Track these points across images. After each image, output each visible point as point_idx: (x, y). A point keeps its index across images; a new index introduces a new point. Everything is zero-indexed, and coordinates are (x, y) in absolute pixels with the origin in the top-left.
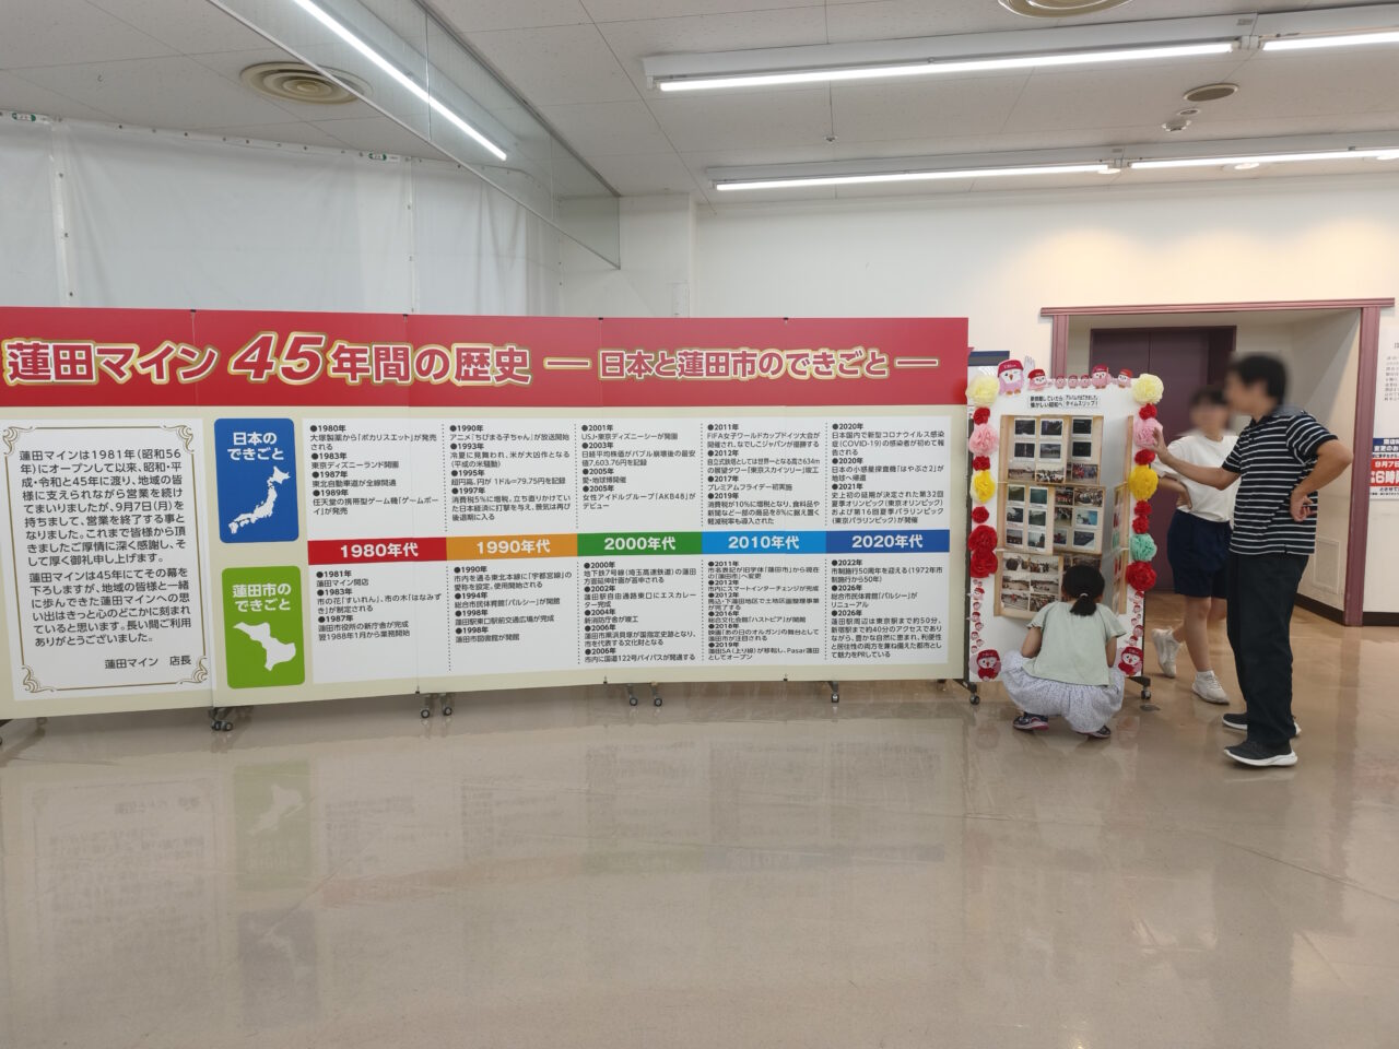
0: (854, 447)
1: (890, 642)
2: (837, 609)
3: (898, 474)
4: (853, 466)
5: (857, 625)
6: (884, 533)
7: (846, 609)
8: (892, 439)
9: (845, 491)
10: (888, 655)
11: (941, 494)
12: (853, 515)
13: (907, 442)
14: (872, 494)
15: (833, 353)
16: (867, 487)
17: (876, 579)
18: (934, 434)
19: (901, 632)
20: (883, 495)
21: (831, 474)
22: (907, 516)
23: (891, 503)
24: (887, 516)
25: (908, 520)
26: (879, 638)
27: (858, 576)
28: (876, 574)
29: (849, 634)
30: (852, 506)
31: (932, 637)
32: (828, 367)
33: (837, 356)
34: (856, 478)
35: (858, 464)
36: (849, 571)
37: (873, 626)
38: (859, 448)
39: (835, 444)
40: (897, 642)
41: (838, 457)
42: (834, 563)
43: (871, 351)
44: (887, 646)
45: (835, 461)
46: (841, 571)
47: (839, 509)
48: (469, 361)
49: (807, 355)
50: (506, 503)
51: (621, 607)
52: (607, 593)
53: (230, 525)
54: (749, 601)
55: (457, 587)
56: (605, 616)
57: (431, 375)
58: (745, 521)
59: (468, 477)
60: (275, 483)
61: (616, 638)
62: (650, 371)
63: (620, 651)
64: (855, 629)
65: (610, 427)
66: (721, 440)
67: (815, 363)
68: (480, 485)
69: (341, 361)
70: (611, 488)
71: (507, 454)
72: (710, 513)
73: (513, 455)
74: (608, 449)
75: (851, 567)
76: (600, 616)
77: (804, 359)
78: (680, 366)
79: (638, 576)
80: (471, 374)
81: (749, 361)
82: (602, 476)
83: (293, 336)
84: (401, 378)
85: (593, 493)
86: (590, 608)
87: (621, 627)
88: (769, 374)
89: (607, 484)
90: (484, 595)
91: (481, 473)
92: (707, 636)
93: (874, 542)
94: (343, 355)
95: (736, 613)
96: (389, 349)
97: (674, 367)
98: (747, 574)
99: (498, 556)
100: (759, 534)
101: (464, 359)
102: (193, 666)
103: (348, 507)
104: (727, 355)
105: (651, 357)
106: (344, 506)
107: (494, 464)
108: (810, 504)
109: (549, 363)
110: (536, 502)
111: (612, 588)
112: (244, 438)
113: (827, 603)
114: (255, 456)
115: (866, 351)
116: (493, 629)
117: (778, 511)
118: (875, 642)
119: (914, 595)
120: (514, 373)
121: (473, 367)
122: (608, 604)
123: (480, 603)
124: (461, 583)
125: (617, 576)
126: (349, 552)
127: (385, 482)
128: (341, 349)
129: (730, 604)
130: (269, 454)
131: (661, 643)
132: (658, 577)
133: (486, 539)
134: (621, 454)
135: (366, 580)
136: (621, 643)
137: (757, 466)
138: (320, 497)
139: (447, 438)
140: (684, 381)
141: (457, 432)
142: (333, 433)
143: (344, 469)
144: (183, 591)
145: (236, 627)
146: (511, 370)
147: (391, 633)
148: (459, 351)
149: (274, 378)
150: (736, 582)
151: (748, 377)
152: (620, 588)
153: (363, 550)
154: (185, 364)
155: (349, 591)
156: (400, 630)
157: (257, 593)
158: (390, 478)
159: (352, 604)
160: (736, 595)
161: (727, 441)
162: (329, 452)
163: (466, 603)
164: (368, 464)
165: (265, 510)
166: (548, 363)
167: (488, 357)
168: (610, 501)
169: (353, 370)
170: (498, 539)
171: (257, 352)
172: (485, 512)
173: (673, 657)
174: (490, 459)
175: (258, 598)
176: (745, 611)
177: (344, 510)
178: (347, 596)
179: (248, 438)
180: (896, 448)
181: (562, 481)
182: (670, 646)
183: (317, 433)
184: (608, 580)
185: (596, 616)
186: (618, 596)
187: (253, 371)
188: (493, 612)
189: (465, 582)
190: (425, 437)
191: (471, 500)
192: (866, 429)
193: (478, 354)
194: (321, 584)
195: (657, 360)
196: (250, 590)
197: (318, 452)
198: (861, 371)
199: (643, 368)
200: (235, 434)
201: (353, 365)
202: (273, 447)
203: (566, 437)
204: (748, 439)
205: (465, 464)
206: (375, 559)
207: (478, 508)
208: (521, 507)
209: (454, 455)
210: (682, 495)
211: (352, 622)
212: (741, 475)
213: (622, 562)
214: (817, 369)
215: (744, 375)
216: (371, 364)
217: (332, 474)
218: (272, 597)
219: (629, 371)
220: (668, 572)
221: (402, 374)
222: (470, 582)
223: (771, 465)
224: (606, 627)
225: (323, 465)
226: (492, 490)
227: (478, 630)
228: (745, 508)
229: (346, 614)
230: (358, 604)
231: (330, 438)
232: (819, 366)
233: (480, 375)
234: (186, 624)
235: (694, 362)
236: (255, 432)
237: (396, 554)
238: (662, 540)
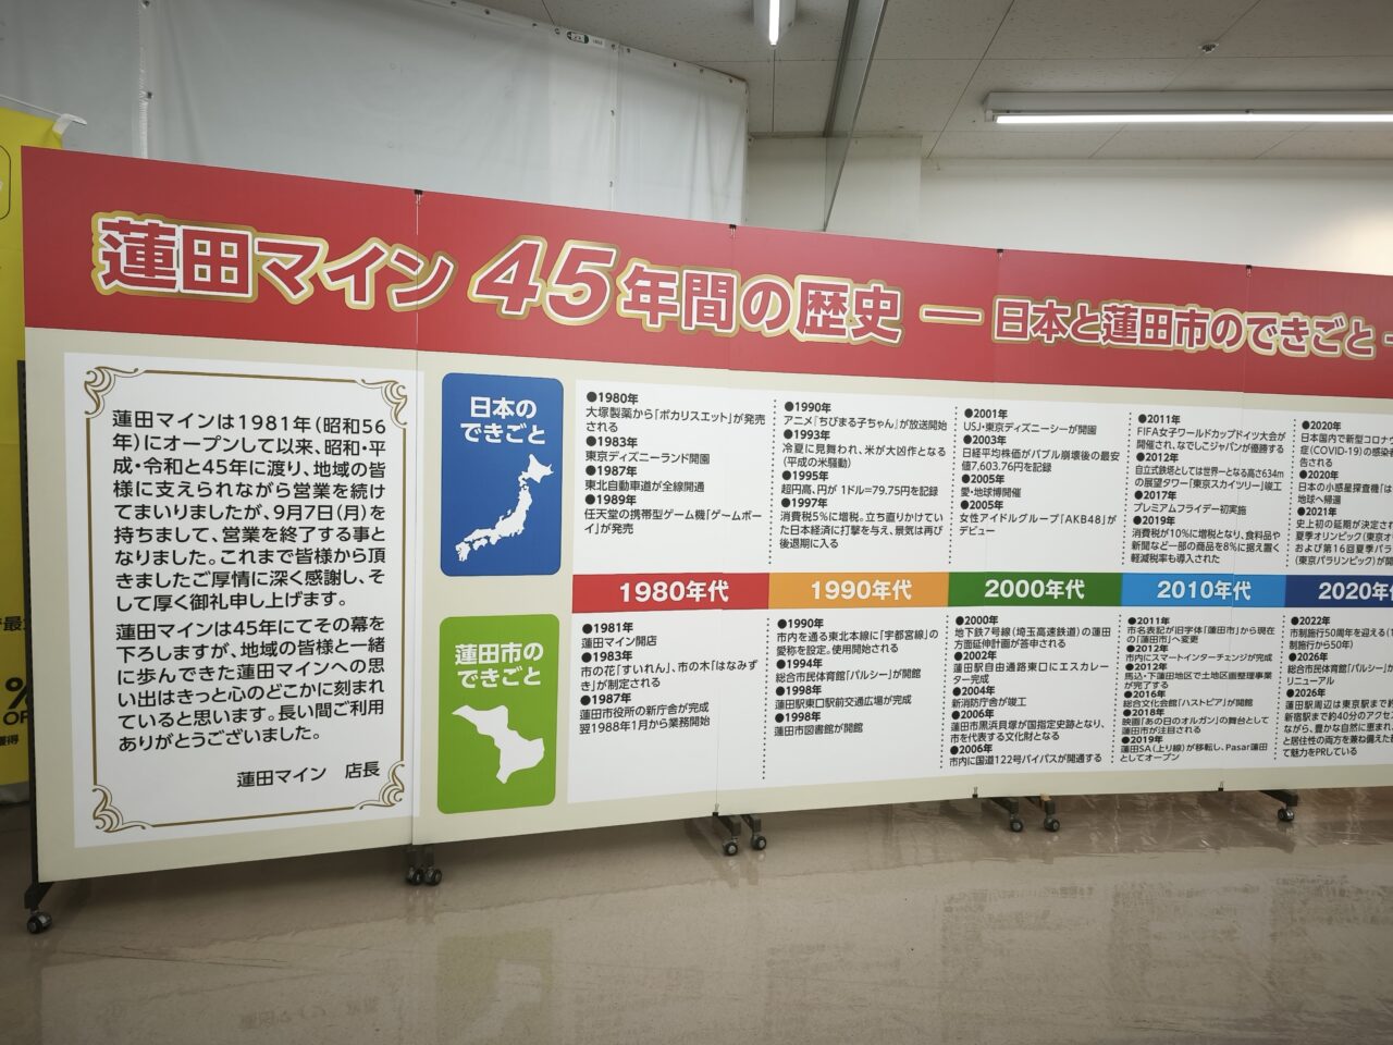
0: (1328, 455)
1: (1358, 734)
2: (1294, 687)
3: (1381, 495)
4: (1326, 482)
5: (1318, 711)
6: (1359, 579)
7: (1306, 687)
8: (1376, 446)
9: (1314, 518)
10: (1354, 751)
12: (1322, 553)
14: (1347, 524)
15: (1306, 319)
16: (1341, 515)
17: (1345, 644)
19: (1372, 720)
20: (1361, 525)
21: (1297, 493)
22: (1389, 555)
23: (1370, 536)
24: (1365, 554)
25: (1389, 561)
26: (1345, 728)
27: (1323, 640)
28: (1346, 638)
29: (1308, 722)
32: (1300, 340)
33: (1311, 324)
34: (1328, 499)
35: (1331, 480)
36: (1312, 633)
37: (1337, 711)
38: (1334, 457)
39: (1304, 450)
40: (1366, 734)
41: (1307, 469)
42: (1295, 621)
43: (1354, 320)
44: (1354, 739)
45: (1303, 475)
46: (1302, 633)
47: (1305, 543)
48: (818, 303)
49: (1274, 321)
50: (855, 523)
51: (1003, 683)
52: (985, 662)
53: (458, 547)
54: (1179, 676)
55: (780, 651)
56: (980, 696)
57: (763, 322)
58: (1181, 559)
59: (805, 482)
60: (530, 481)
61: (994, 730)
62: (1064, 331)
63: (999, 748)
64: (1316, 715)
65: (1003, 413)
66: (1156, 438)
67: (1283, 332)
68: (821, 495)
69: (638, 291)
70: (999, 505)
71: (861, 448)
72: (1135, 545)
73: (869, 450)
74: (998, 446)
75: (1315, 627)
76: (973, 696)
77: (1270, 326)
78: (1105, 326)
79: (1030, 637)
80: (820, 324)
81: (1199, 325)
82: (988, 485)
83: (570, 246)
84: (722, 325)
85: (975, 511)
86: (960, 685)
87: (1002, 713)
88: (1223, 346)
89: (994, 499)
90: (818, 663)
91: (824, 476)
92: (1120, 727)
93: (1347, 592)
94: (640, 283)
95: (1161, 694)
96: (707, 276)
97: (1097, 328)
98: (1179, 636)
99: (840, 603)
100: (1200, 578)
101: (811, 300)
102: (383, 778)
103: (635, 522)
104: (1169, 313)
105: (1065, 312)
106: (628, 521)
107: (842, 463)
108: (1268, 536)
109: (928, 313)
110: (897, 523)
111: (992, 655)
112: (488, 407)
113: (1281, 680)
114: (503, 437)
115: (1349, 318)
116: (829, 716)
117: (1226, 545)
118: (1340, 734)
120: (879, 325)
121: (823, 312)
122: (985, 679)
123: (811, 676)
124: (786, 644)
125: (1000, 638)
126: (633, 593)
127: (689, 486)
128: (639, 274)
129: (1155, 680)
130: (524, 434)
131: (1056, 736)
132: (1057, 639)
133: (824, 578)
134: (1016, 453)
135: (653, 638)
136: (1001, 738)
137: (1202, 477)
138: (596, 505)
139: (778, 421)
140: (1109, 348)
141: (794, 413)
142: (620, 405)
143: (633, 464)
144: (375, 654)
145: (455, 713)
146: (875, 320)
147: (684, 722)
148: (805, 287)
149: (537, 312)
150: (1164, 648)
151: (1196, 347)
152: (1004, 656)
153: (653, 591)
154: (402, 279)
155: (627, 655)
156: (694, 716)
157: (493, 657)
158: (696, 479)
159: (631, 676)
160: (1163, 666)
161: (1163, 439)
162: (612, 435)
163: (791, 675)
164: (666, 455)
165: (512, 525)
166: (925, 313)
167: (844, 299)
168: (996, 525)
169: (654, 308)
170: (840, 577)
171: (514, 268)
172: (826, 536)
173: (1071, 758)
174: (837, 456)
175: (493, 666)
176: (1174, 689)
177: (629, 526)
178: (624, 662)
179: (494, 407)
180: (1381, 458)
181: (933, 491)
182: (1070, 742)
183: (597, 404)
184: (987, 643)
185: (968, 697)
186: (1000, 667)
187: (506, 299)
188: (830, 689)
189: (791, 643)
190: (749, 418)
191: (807, 516)
192: (1344, 430)
193: (831, 294)
194: (588, 643)
195: (1074, 315)
196: (481, 654)
197: (596, 435)
198: (1341, 348)
199: (1054, 327)
200: (474, 399)
201: (654, 300)
202: (530, 422)
203: (942, 425)
204: (1192, 438)
205: (803, 462)
206: (669, 605)
207: (815, 530)
208: (875, 530)
209: (788, 447)
210: (1098, 518)
211: (630, 704)
212: (1181, 491)
213: (1009, 617)
214: (1286, 341)
215: (1191, 344)
216: (679, 299)
217: (614, 471)
218: (514, 665)
219: (1035, 330)
220: (1072, 632)
221: (723, 318)
222: (799, 643)
223: (1220, 477)
224: (980, 714)
225: (603, 455)
226: (837, 503)
227: (807, 717)
228: (1183, 539)
229: (621, 691)
230: (640, 676)
231: (614, 413)
232: (1288, 337)
233: (832, 326)
234: (376, 709)
235: (1125, 322)
236: (504, 399)
237: (698, 597)
238: (1066, 584)
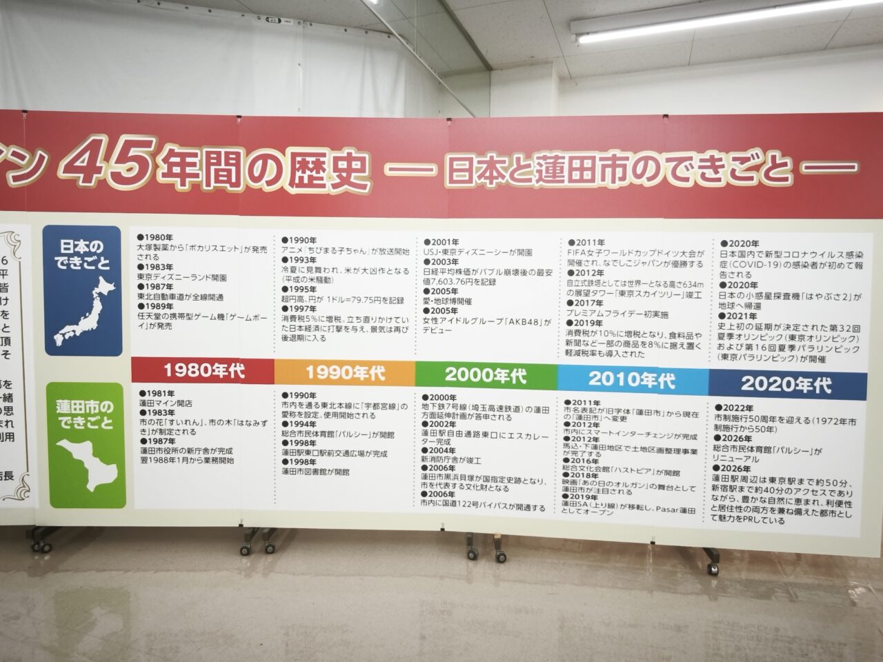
0: (747, 269)
1: (786, 506)
2: (720, 463)
3: (803, 302)
4: (746, 291)
5: (743, 484)
6: (782, 375)
7: (732, 464)
8: (796, 260)
9: (735, 322)
10: (782, 521)
11: (857, 329)
12: (743, 351)
13: (814, 265)
14: (768, 327)
15: (722, 155)
16: (762, 318)
17: (770, 429)
18: (850, 254)
19: (800, 495)
20: (782, 328)
21: (717, 301)
22: (813, 354)
23: (792, 338)
24: (787, 353)
25: (813, 359)
26: (772, 500)
27: (747, 424)
28: (770, 424)
29: (734, 493)
30: (743, 341)
31: (840, 503)
32: (717, 172)
33: (727, 160)
34: (749, 306)
35: (751, 290)
36: (736, 418)
37: (764, 486)
38: (753, 270)
39: (723, 264)
40: (794, 507)
41: (727, 281)
42: (719, 407)
43: (770, 153)
44: (781, 511)
45: (723, 285)
46: (726, 418)
47: (726, 342)
48: (304, 165)
49: (691, 159)
50: (338, 324)
51: (463, 446)
52: (447, 429)
53: (55, 337)
54: (611, 448)
55: (285, 414)
56: (444, 454)
57: (263, 182)
58: (610, 354)
59: (299, 293)
60: (100, 294)
61: (456, 481)
62: (503, 177)
63: (460, 495)
64: (742, 489)
65: (455, 242)
66: (584, 258)
67: (700, 167)
68: (312, 303)
69: (171, 165)
70: (454, 311)
71: (342, 269)
72: (568, 343)
73: (348, 270)
74: (453, 266)
75: (739, 413)
76: (439, 454)
77: (687, 163)
78: (538, 171)
79: (481, 413)
80: (306, 181)
81: (620, 166)
82: (445, 296)
83: (124, 138)
84: (232, 185)
85: (435, 315)
86: (428, 445)
87: (461, 469)
88: (643, 181)
89: (451, 306)
90: (313, 424)
91: (313, 289)
92: (560, 486)
93: (770, 384)
94: (173, 160)
95: (595, 461)
96: (220, 152)
97: (531, 173)
98: (610, 416)
99: (328, 381)
100: (627, 370)
101: (300, 164)
102: (15, 483)
103: (173, 322)
104: (593, 158)
105: (504, 162)
106: (169, 321)
107: (326, 280)
108: (690, 336)
109: (391, 169)
110: (372, 324)
111: (453, 424)
112: (71, 246)
113: (707, 455)
114: (81, 265)
115: (765, 152)
116: (322, 463)
117: (651, 344)
118: (766, 505)
119: (819, 451)
120: (352, 180)
121: (308, 173)
122: (448, 442)
123: (308, 433)
124: (289, 410)
125: (459, 412)
126: (173, 371)
127: (212, 297)
128: (172, 153)
129: (589, 450)
130: (95, 263)
131: (506, 489)
132: (505, 414)
133: (316, 363)
134: (467, 272)
135: (190, 402)
136: (461, 486)
137: (626, 289)
138: (145, 310)
139: (279, 250)
140: (542, 190)
141: (288, 244)
142: (160, 242)
143: (170, 282)
144: (7, 404)
145: (58, 444)
146: (349, 176)
147: (215, 460)
148: (294, 155)
149: (103, 183)
150: (596, 425)
151: (618, 184)
152: (462, 425)
153: (188, 369)
154: (16, 167)
155: (171, 412)
156: (223, 457)
157: (80, 409)
158: (217, 293)
159: (175, 427)
160: (596, 439)
161: (591, 259)
162: (155, 263)
163: (293, 432)
164: (194, 276)
165: (89, 323)
166: (389, 169)
167: (324, 163)
168: (454, 325)
169: (183, 176)
170: (328, 363)
171: (87, 156)
172: (316, 333)
173: (519, 507)
174: (323, 275)
175: (82, 415)
176: (606, 458)
177: (168, 324)
178: (169, 417)
179: (75, 246)
180: (801, 271)
181: (400, 301)
182: (518, 494)
183: (144, 242)
184: (448, 415)
185: (434, 455)
186: (459, 434)
187: (82, 176)
188: (322, 443)
189: (292, 409)
190: (255, 249)
191: (301, 318)
192: (763, 247)
193: (314, 159)
194: (144, 403)
195: (511, 164)
196: (73, 407)
197: (144, 263)
198: (758, 177)
199: (495, 174)
200: (63, 241)
201: (183, 170)
202: (99, 255)
203: (406, 252)
204: (616, 257)
205: (297, 280)
206: (200, 379)
207: (308, 329)
208: (355, 329)
209: (286, 269)
210: (536, 321)
211: (174, 446)
212: (606, 299)
213: (465, 396)
214: (703, 175)
215: (613, 181)
216: (201, 169)
217: (157, 287)
218: (94, 415)
219: (479, 177)
220: (517, 409)
221: (234, 180)
222: (298, 409)
223: (643, 288)
224: (445, 468)
225: (149, 276)
226: (324, 309)
227: (306, 462)
228: (610, 338)
229: (168, 437)
230: (182, 427)
231: (156, 248)
232: (705, 171)
233: (315, 182)
234: (10, 438)
235: (554, 167)
236: (82, 240)
237: (221, 375)
238: (511, 372)
